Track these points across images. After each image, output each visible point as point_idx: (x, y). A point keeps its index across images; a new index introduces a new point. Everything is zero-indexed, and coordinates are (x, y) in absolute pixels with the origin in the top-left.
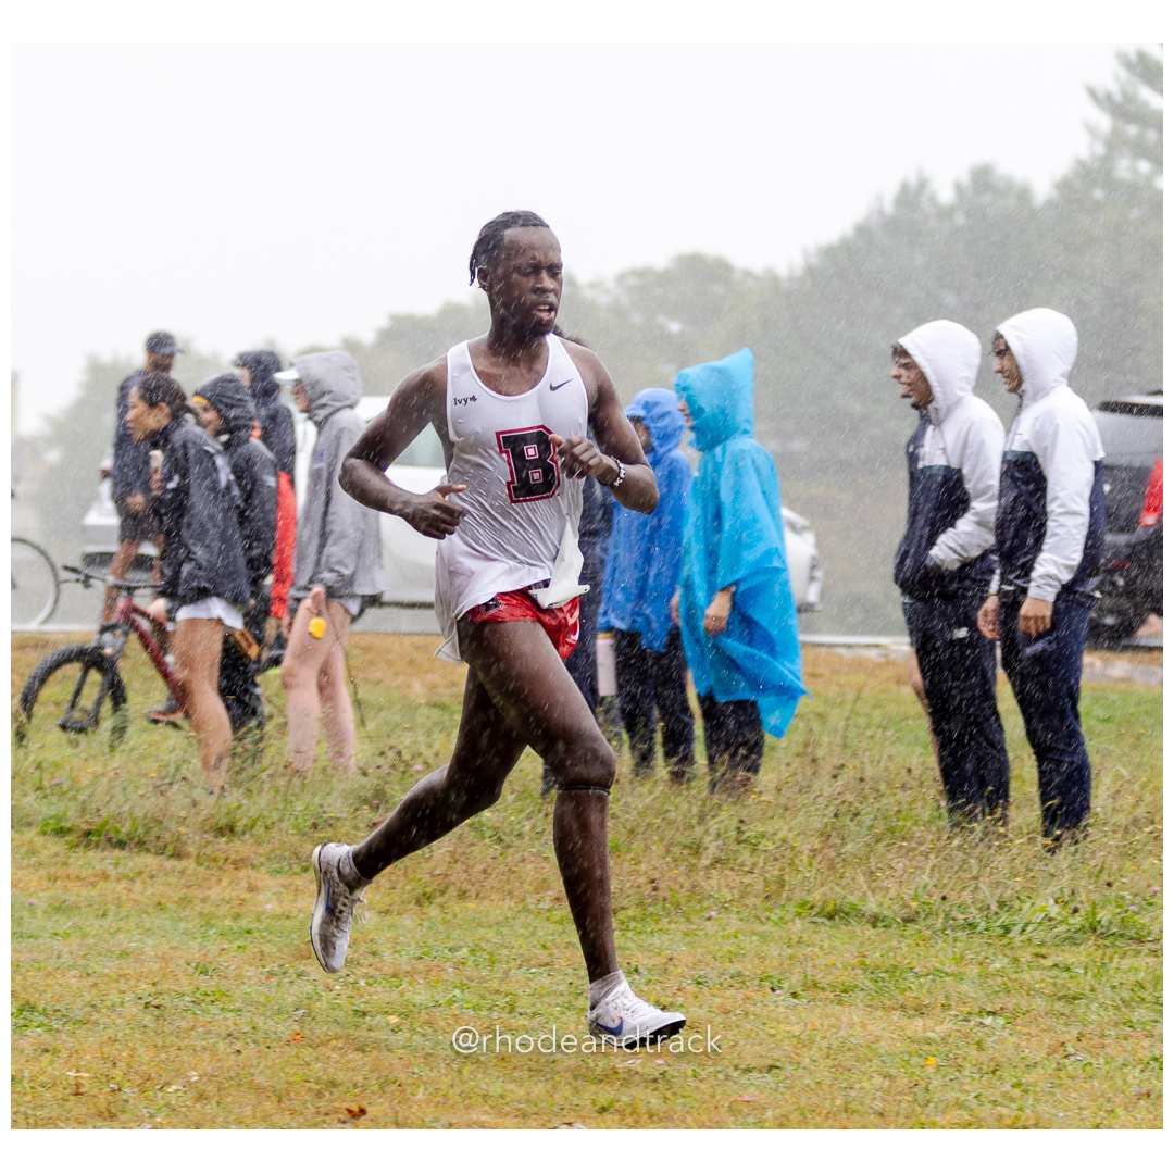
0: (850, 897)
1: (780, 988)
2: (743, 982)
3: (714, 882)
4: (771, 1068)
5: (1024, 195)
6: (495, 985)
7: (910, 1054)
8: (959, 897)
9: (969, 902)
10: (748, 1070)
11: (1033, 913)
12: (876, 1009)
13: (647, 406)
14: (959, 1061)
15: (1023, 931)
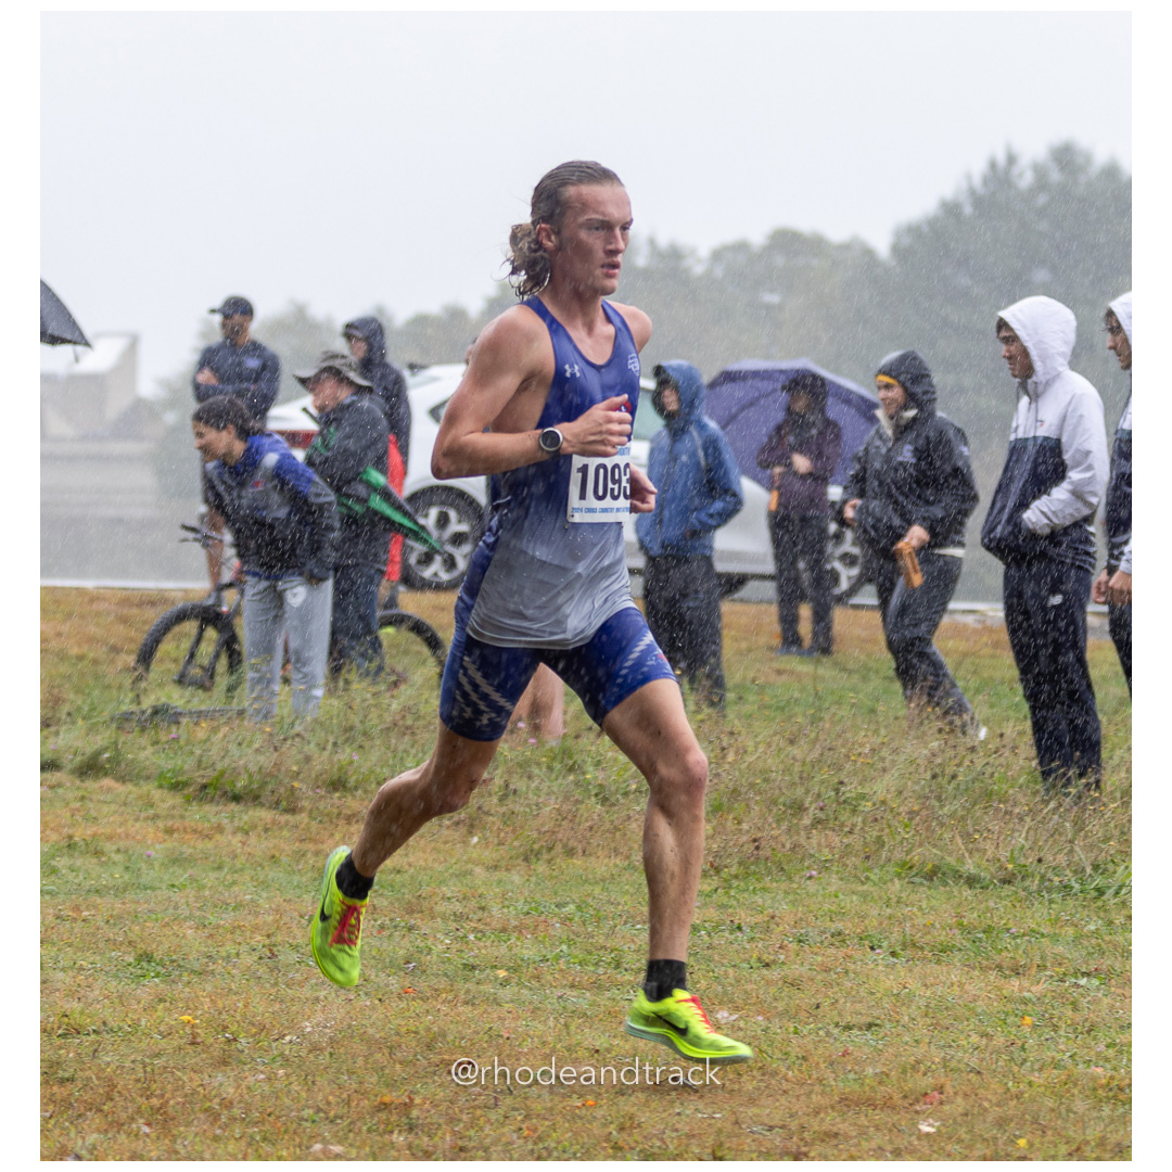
0: (948, 859)
1: (880, 947)
2: (844, 941)
3: (814, 841)
4: (870, 1026)
6: (601, 941)
7: (1007, 1014)
8: (1055, 860)
9: (1064, 864)
10: (848, 1028)
12: (974, 968)
14: (1055, 1021)
15: (1117, 893)
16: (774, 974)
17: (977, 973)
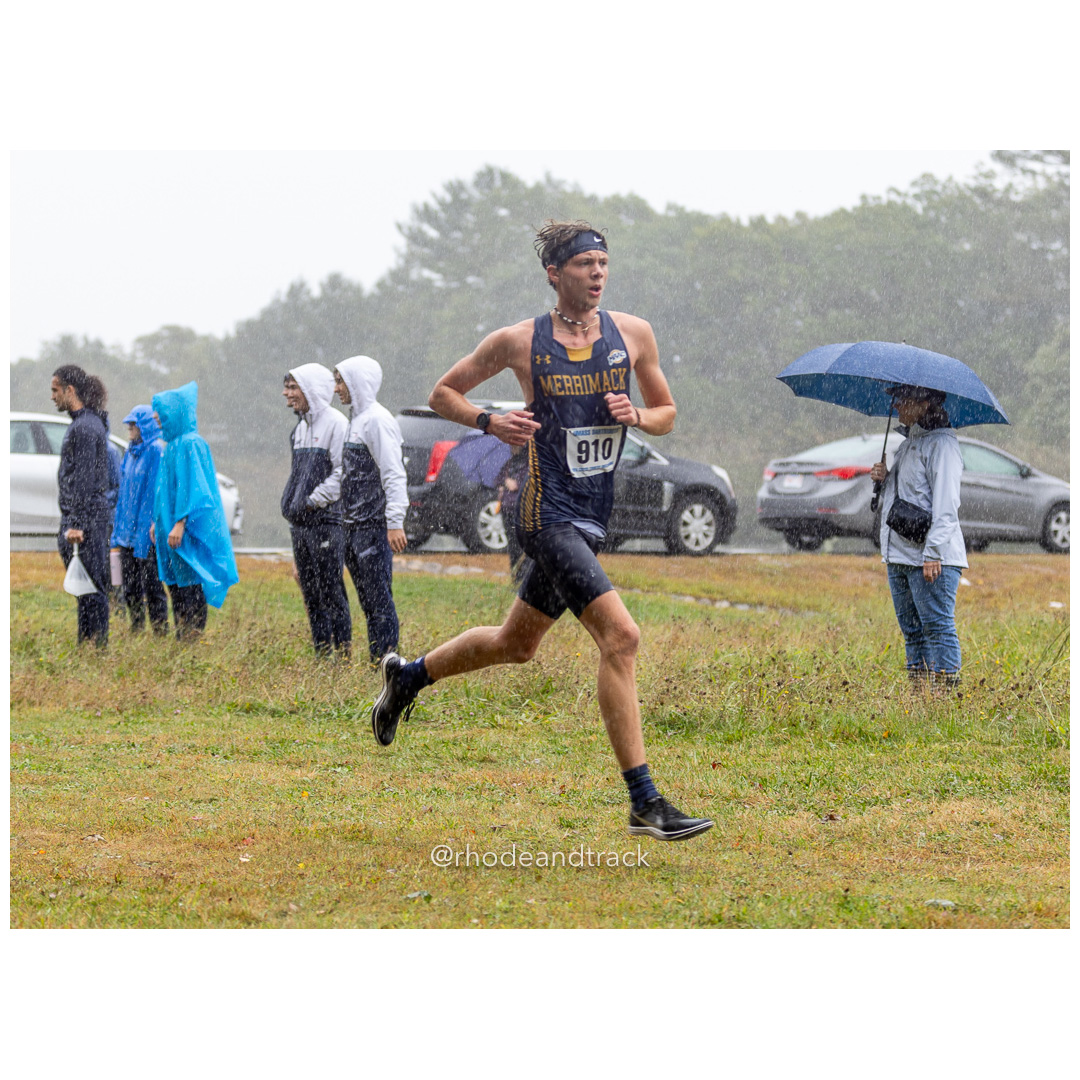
0: (259, 700)
1: (218, 753)
2: (196, 751)
3: (179, 693)
4: (211, 800)
5: (358, 290)
6: (50, 756)
7: (293, 790)
8: (322, 698)
9: (328, 701)
10: (198, 802)
11: (366, 706)
12: (273, 764)
13: (138, 415)
14: (322, 793)
15: (359, 717)
16: (153, 772)
17: (276, 767)
